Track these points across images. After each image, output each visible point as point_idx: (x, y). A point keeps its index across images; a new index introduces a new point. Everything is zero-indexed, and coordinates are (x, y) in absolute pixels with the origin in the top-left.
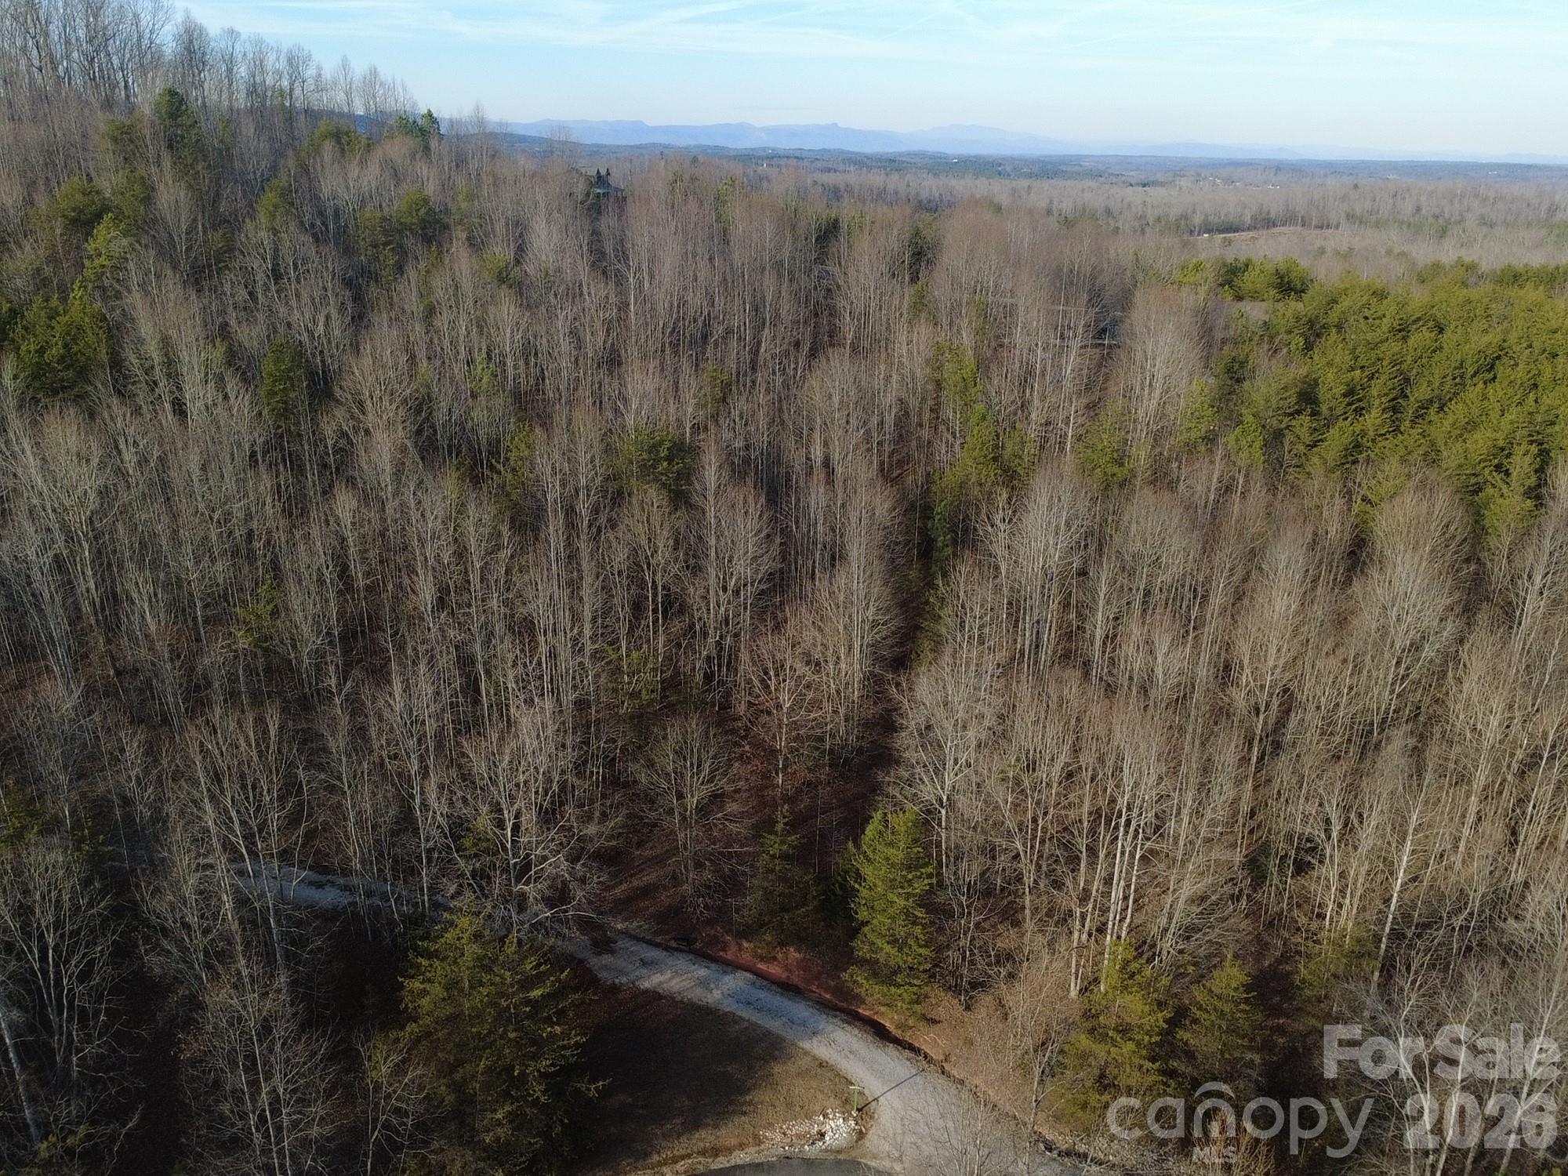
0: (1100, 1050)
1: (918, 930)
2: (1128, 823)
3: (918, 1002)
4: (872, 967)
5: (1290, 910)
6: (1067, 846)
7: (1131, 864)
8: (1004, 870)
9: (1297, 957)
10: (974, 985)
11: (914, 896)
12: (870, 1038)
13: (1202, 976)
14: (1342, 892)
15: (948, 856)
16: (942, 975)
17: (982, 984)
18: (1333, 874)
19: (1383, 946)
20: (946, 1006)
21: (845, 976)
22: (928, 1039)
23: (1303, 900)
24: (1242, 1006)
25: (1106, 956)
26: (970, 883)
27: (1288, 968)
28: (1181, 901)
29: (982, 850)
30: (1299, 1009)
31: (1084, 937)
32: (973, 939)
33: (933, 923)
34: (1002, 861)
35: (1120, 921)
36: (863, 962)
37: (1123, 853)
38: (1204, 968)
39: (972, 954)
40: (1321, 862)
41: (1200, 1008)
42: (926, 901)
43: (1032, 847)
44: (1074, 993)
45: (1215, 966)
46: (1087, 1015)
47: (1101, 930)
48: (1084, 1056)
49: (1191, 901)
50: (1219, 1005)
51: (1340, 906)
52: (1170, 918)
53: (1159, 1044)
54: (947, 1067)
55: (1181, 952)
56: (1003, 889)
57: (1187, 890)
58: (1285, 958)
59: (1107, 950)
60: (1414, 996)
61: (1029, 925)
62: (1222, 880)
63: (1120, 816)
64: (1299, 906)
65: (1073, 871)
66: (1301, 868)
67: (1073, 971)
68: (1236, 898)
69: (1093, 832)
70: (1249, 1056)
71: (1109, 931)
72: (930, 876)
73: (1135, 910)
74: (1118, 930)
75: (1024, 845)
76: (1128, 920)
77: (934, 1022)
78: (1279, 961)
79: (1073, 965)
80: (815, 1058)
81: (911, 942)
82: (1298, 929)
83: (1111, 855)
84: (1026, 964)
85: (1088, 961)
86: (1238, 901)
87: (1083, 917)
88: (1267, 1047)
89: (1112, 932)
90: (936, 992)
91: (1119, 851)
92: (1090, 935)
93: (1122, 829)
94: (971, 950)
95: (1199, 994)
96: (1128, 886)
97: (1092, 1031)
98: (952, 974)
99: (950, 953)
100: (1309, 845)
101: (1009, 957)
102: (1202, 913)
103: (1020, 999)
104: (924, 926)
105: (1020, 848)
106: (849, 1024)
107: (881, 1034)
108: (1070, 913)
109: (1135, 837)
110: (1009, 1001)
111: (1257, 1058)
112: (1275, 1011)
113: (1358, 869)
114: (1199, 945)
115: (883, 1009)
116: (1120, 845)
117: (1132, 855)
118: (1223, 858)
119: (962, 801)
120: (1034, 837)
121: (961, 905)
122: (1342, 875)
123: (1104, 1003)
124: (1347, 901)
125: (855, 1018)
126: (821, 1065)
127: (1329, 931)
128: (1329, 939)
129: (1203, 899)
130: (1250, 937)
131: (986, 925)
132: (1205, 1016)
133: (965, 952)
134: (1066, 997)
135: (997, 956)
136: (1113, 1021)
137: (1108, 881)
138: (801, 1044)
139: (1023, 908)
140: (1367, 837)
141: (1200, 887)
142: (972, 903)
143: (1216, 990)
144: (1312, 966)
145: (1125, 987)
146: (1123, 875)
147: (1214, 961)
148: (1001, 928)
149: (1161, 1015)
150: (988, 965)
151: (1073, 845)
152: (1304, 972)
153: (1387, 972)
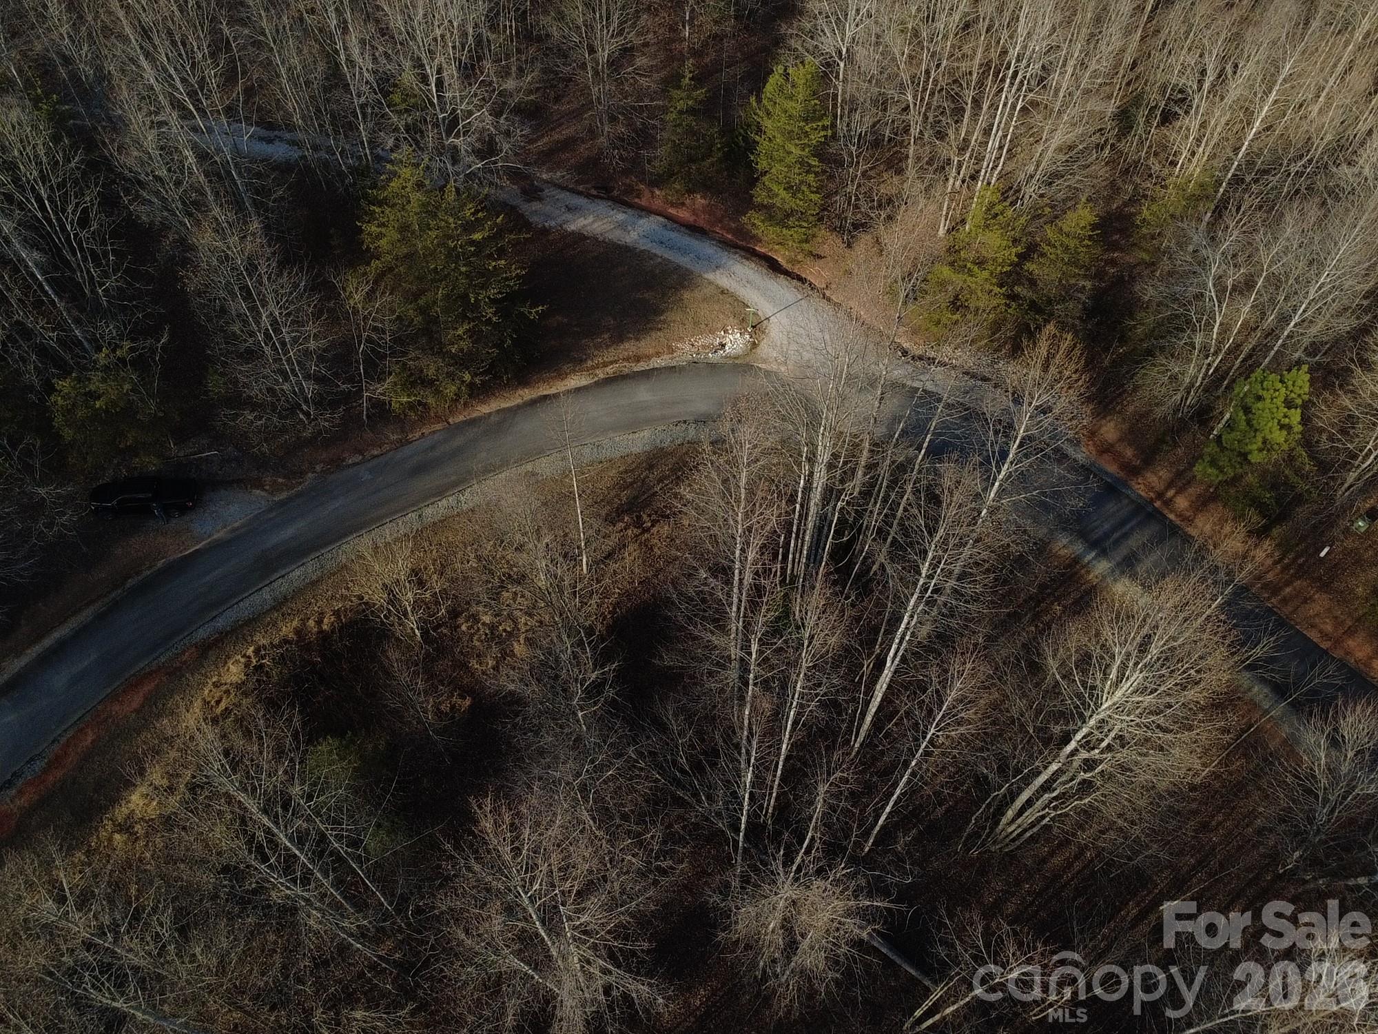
0: (958, 279)
1: (811, 177)
2: (1016, 73)
3: (807, 241)
4: (768, 210)
6: (955, 98)
7: (1011, 116)
8: (893, 121)
9: (1143, 201)
10: (856, 226)
11: (809, 146)
12: (765, 271)
13: (1056, 217)
14: (1198, 141)
15: (843, 108)
16: (829, 217)
17: (864, 225)
18: (1195, 125)
19: (1221, 190)
20: (829, 243)
21: (744, 219)
22: (812, 271)
23: (1161, 149)
24: (1086, 242)
25: (975, 200)
26: (861, 134)
27: (1133, 210)
28: (1051, 150)
29: (875, 102)
30: (1135, 244)
31: (958, 183)
32: (859, 185)
33: (824, 171)
34: (893, 111)
35: (992, 169)
36: (762, 207)
37: (1005, 105)
38: (1058, 211)
39: (858, 199)
40: (1187, 112)
41: (1049, 245)
42: (820, 152)
43: (922, 99)
44: (942, 232)
45: (1069, 208)
46: (951, 250)
47: (974, 178)
48: (942, 284)
49: (1059, 149)
50: (1066, 241)
51: (1193, 154)
52: (1038, 166)
53: (1008, 274)
54: (828, 293)
55: (1042, 196)
56: (890, 140)
57: (1056, 142)
58: (1133, 201)
59: (977, 194)
60: (1236, 233)
61: (911, 172)
62: (1092, 130)
63: (1008, 69)
64: (1156, 154)
65: (956, 122)
66: (1167, 118)
67: (944, 213)
68: (1100, 147)
69: (981, 83)
70: (1081, 283)
71: (981, 178)
72: (824, 128)
73: (1008, 159)
74: (990, 176)
75: (915, 97)
76: (999, 168)
77: (820, 257)
78: (1125, 204)
79: (945, 208)
80: (717, 287)
81: (804, 188)
82: (1150, 176)
83: (994, 106)
84: (903, 207)
85: (958, 205)
86: (1102, 150)
87: (960, 165)
88: (1099, 275)
89: (984, 179)
90: (822, 232)
91: (1002, 102)
92: (963, 181)
93: (1008, 80)
94: (856, 195)
95: (1050, 232)
96: (1005, 136)
97: (952, 264)
98: (838, 217)
99: (838, 198)
100: (1180, 96)
101: (890, 201)
102: (1067, 161)
103: (896, 238)
104: (816, 174)
105: (910, 98)
106: (747, 259)
107: (774, 267)
108: (949, 162)
109: (1020, 88)
110: (885, 239)
111: (1088, 284)
112: (1114, 246)
113: (1219, 119)
114: (1059, 190)
115: (777, 247)
116: (1004, 96)
117: (1014, 107)
118: (1097, 109)
119: (860, 53)
120: (925, 90)
121: (851, 155)
122: (1203, 125)
123: (967, 240)
124: (1201, 150)
125: (751, 254)
126: (722, 292)
127: (1178, 177)
128: (1175, 184)
129: (1071, 148)
130: (1105, 183)
131: (872, 173)
132: (1052, 250)
133: (851, 197)
134: (935, 236)
135: (879, 201)
136: (972, 255)
137: (987, 132)
138: (706, 276)
139: (907, 157)
140: (1235, 89)
141: (1071, 137)
142: (861, 153)
143: (1066, 229)
144: (1155, 208)
145: (987, 226)
146: (1002, 125)
147: (1069, 204)
148: (885, 176)
149: (1014, 250)
150: (870, 208)
151: (960, 97)
152: (1146, 213)
153: (1219, 212)
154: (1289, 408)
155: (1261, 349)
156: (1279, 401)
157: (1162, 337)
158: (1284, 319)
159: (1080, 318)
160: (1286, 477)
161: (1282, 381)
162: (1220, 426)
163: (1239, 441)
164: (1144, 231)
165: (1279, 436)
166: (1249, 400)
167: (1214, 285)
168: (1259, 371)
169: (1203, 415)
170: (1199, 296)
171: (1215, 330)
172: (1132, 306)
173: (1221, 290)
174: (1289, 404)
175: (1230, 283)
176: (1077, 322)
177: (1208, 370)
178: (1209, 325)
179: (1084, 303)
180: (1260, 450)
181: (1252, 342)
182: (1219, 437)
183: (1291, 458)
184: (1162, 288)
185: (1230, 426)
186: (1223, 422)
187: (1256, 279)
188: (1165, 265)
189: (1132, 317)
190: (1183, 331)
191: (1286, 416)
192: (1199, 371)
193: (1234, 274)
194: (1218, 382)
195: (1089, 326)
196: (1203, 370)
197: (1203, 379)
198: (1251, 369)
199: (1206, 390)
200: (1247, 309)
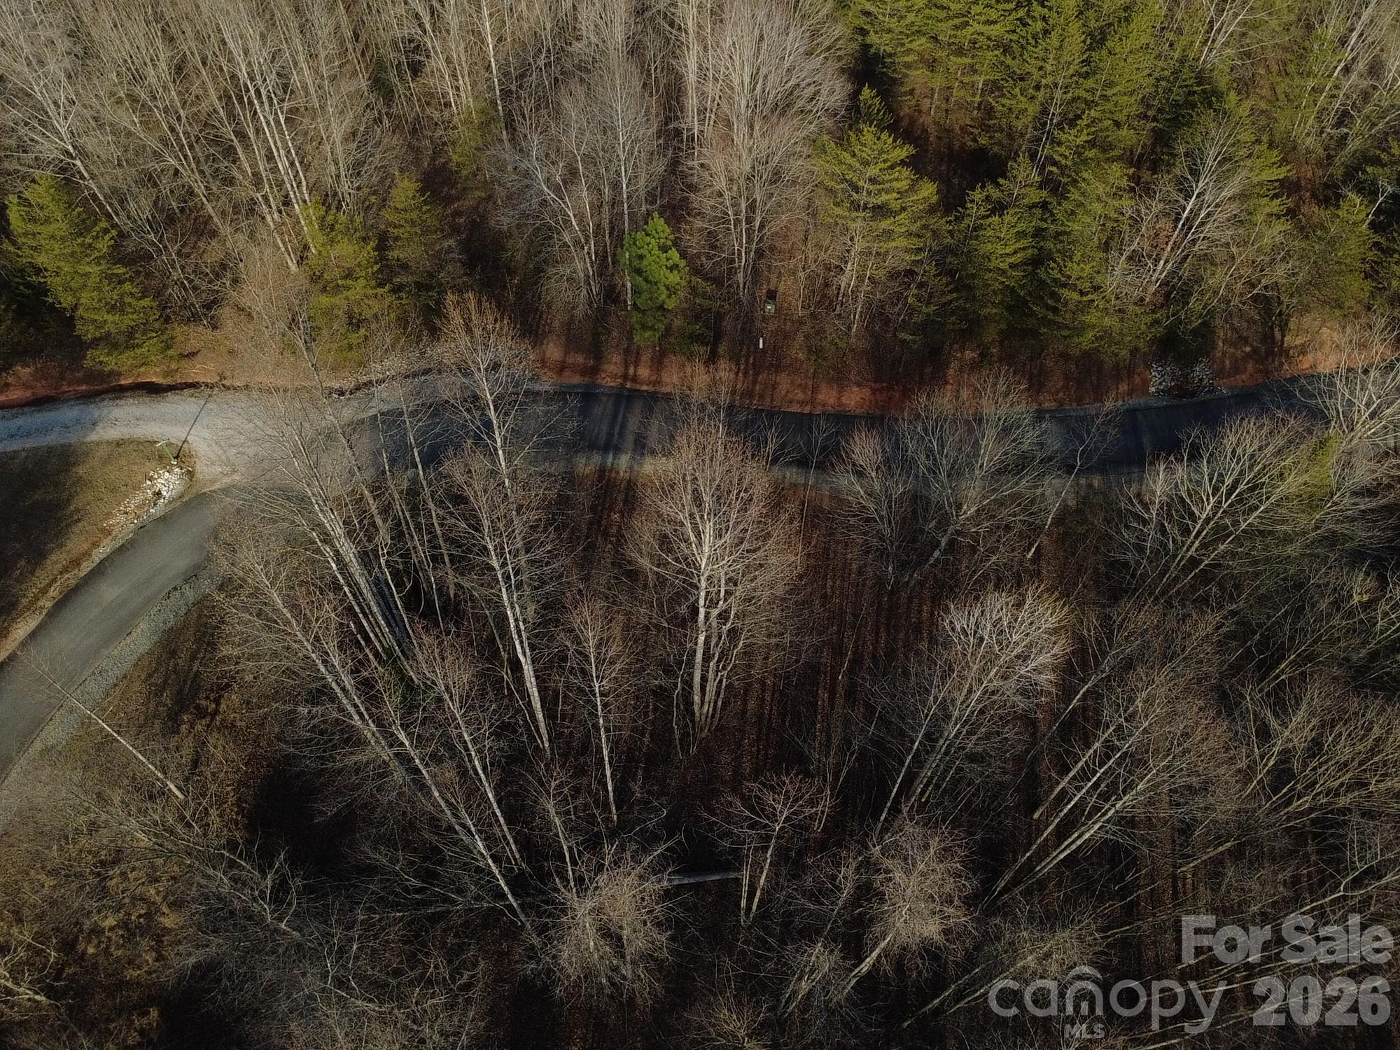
0: (338, 300)
1: (127, 287)
2: (258, 92)
3: (168, 347)
4: (108, 341)
5: (423, 111)
6: (216, 141)
7: (281, 132)
8: (172, 192)
9: (446, 148)
10: (208, 306)
11: (103, 257)
12: (147, 399)
13: (384, 200)
14: (454, 75)
15: (111, 205)
16: (175, 313)
17: (215, 302)
18: (441, 64)
19: (500, 108)
20: (196, 336)
21: (88, 363)
22: (195, 371)
23: (430, 97)
24: (425, 208)
25: (303, 223)
26: (148, 219)
27: (442, 160)
28: (338, 144)
29: (140, 182)
30: (464, 189)
31: (276, 216)
32: (183, 268)
33: (138, 273)
34: (165, 184)
35: (298, 187)
36: (96, 342)
37: (268, 123)
38: (382, 194)
39: (191, 281)
40: (428, 56)
41: (395, 227)
42: (118, 255)
43: (186, 156)
44: (293, 268)
45: (390, 187)
46: (315, 279)
47: (287, 203)
48: (329, 313)
49: (346, 140)
50: (407, 216)
51: (458, 89)
52: (337, 164)
53: (380, 271)
54: (227, 383)
55: (359, 188)
56: (182, 210)
57: (338, 132)
58: (437, 153)
59: (301, 217)
60: (535, 137)
61: (225, 230)
62: (360, 110)
63: (248, 90)
64: (428, 104)
65: (234, 162)
66: (416, 69)
67: (283, 249)
68: (378, 121)
69: (231, 115)
70: (446, 244)
71: (294, 201)
72: (106, 231)
73: (306, 170)
74: (301, 198)
75: (177, 157)
76: (304, 183)
77: (192, 355)
78: (433, 159)
79: (281, 245)
80: (109, 443)
81: (128, 300)
82: (436, 124)
83: (258, 131)
84: (241, 265)
85: (290, 235)
86: (381, 122)
87: (266, 198)
88: (455, 230)
89: (297, 200)
90: (179, 330)
91: (264, 124)
92: (280, 212)
93: (256, 102)
94: (187, 278)
95: (388, 215)
96: (289, 152)
97: (324, 290)
98: (184, 307)
99: (170, 290)
100: (412, 45)
101: (224, 266)
102: (359, 147)
103: (254, 295)
104: (131, 280)
105: (172, 161)
106: (120, 398)
107: (154, 390)
108: (253, 201)
109: (271, 104)
110: (245, 302)
111: (451, 242)
112: (449, 200)
113: (458, 50)
114: (370, 176)
115: (142, 369)
116: (262, 118)
117: (277, 122)
118: (352, 89)
119: (90, 143)
120: (182, 147)
121: (153, 244)
122: (448, 61)
123: (321, 262)
124: (461, 82)
125: (120, 392)
126: (118, 445)
127: (459, 114)
128: (461, 121)
129: (354, 134)
130: (404, 150)
131: (186, 250)
132: (402, 231)
133: (183, 283)
134: (289, 275)
135: (213, 271)
136: (336, 272)
137: (270, 157)
138: (88, 439)
139: (210, 217)
140: (453, 19)
141: (347, 125)
142: (162, 236)
143: (400, 206)
144: (458, 149)
145: (332, 241)
146: (279, 144)
147: (388, 182)
148: (200, 244)
149: (369, 247)
150: (210, 282)
151: (221, 137)
152: (455, 157)
153: (510, 125)
154: (666, 252)
155: (616, 219)
156: (656, 252)
157: (539, 252)
158: (616, 186)
159: (466, 274)
160: (700, 305)
161: (647, 235)
162: (629, 295)
163: (650, 299)
164: (464, 173)
165: (674, 278)
166: (636, 263)
167: (548, 187)
168: (626, 236)
169: (612, 295)
170: (544, 203)
171: (574, 223)
172: (498, 241)
173: (556, 189)
174: (664, 249)
175: (558, 179)
176: (465, 279)
177: (590, 258)
178: (567, 222)
179: (460, 260)
180: (669, 297)
181: (606, 215)
182: (634, 304)
183: (693, 290)
184: (512, 213)
185: (636, 292)
186: (629, 291)
187: (575, 165)
188: (500, 193)
189: (504, 249)
190: (551, 238)
191: (668, 259)
192: (585, 262)
193: (557, 170)
194: (605, 263)
195: (478, 277)
196: (587, 260)
197: (592, 267)
198: (620, 239)
199: (600, 275)
200: (585, 193)
